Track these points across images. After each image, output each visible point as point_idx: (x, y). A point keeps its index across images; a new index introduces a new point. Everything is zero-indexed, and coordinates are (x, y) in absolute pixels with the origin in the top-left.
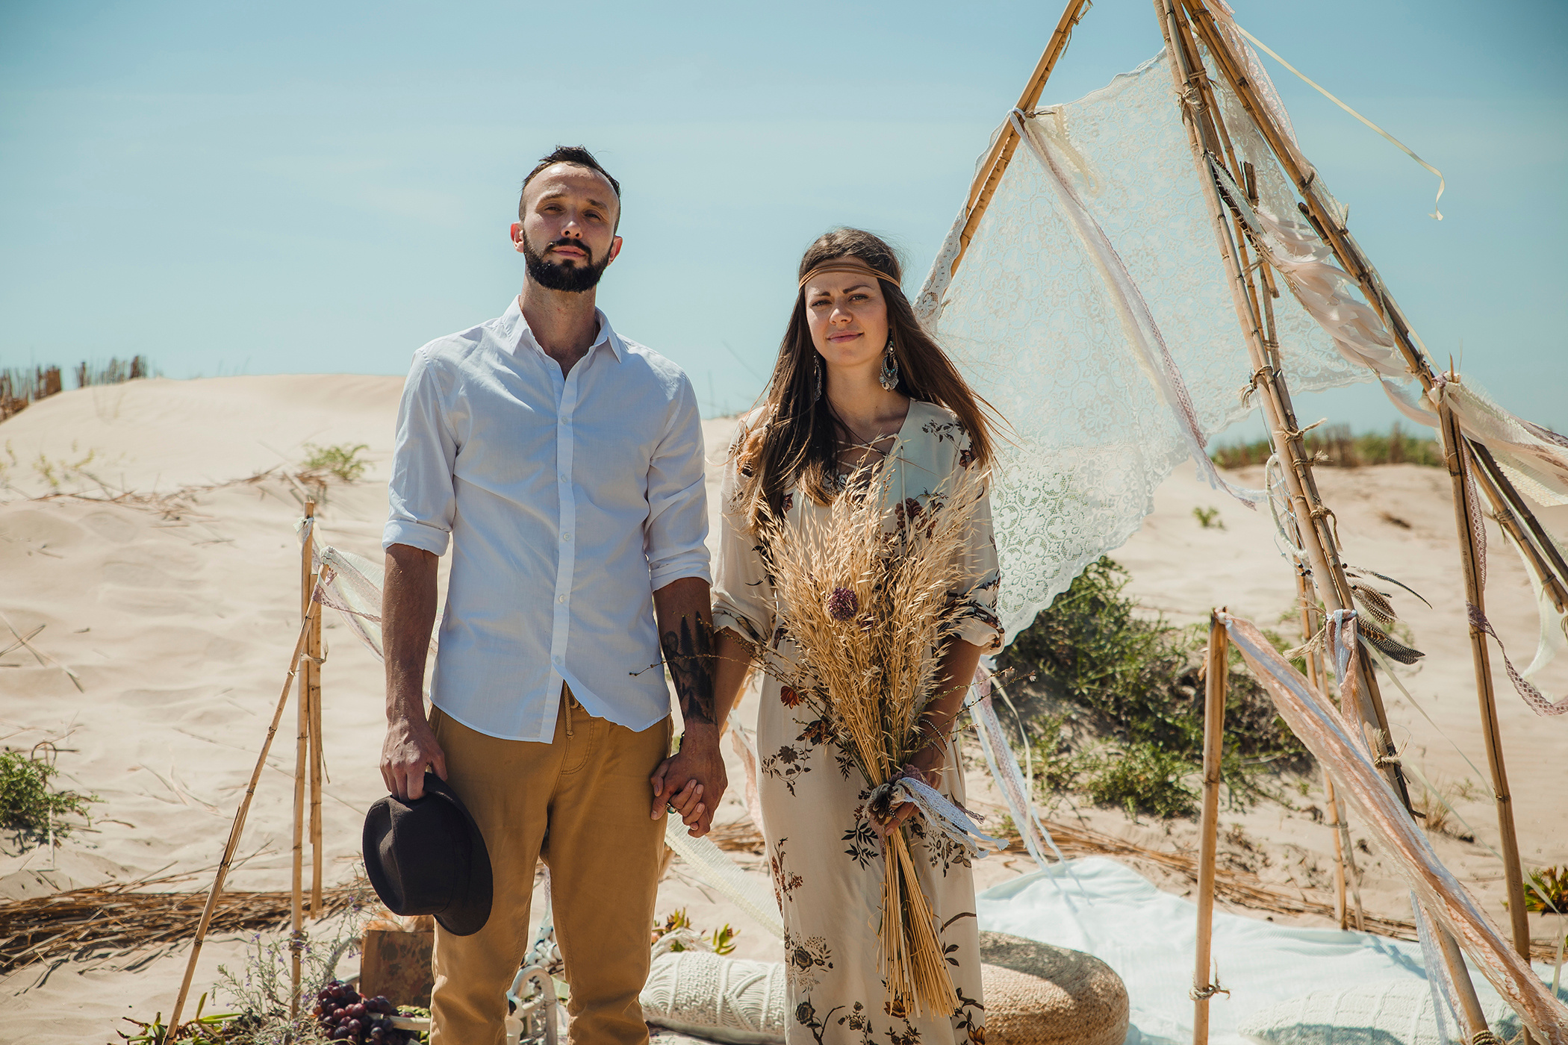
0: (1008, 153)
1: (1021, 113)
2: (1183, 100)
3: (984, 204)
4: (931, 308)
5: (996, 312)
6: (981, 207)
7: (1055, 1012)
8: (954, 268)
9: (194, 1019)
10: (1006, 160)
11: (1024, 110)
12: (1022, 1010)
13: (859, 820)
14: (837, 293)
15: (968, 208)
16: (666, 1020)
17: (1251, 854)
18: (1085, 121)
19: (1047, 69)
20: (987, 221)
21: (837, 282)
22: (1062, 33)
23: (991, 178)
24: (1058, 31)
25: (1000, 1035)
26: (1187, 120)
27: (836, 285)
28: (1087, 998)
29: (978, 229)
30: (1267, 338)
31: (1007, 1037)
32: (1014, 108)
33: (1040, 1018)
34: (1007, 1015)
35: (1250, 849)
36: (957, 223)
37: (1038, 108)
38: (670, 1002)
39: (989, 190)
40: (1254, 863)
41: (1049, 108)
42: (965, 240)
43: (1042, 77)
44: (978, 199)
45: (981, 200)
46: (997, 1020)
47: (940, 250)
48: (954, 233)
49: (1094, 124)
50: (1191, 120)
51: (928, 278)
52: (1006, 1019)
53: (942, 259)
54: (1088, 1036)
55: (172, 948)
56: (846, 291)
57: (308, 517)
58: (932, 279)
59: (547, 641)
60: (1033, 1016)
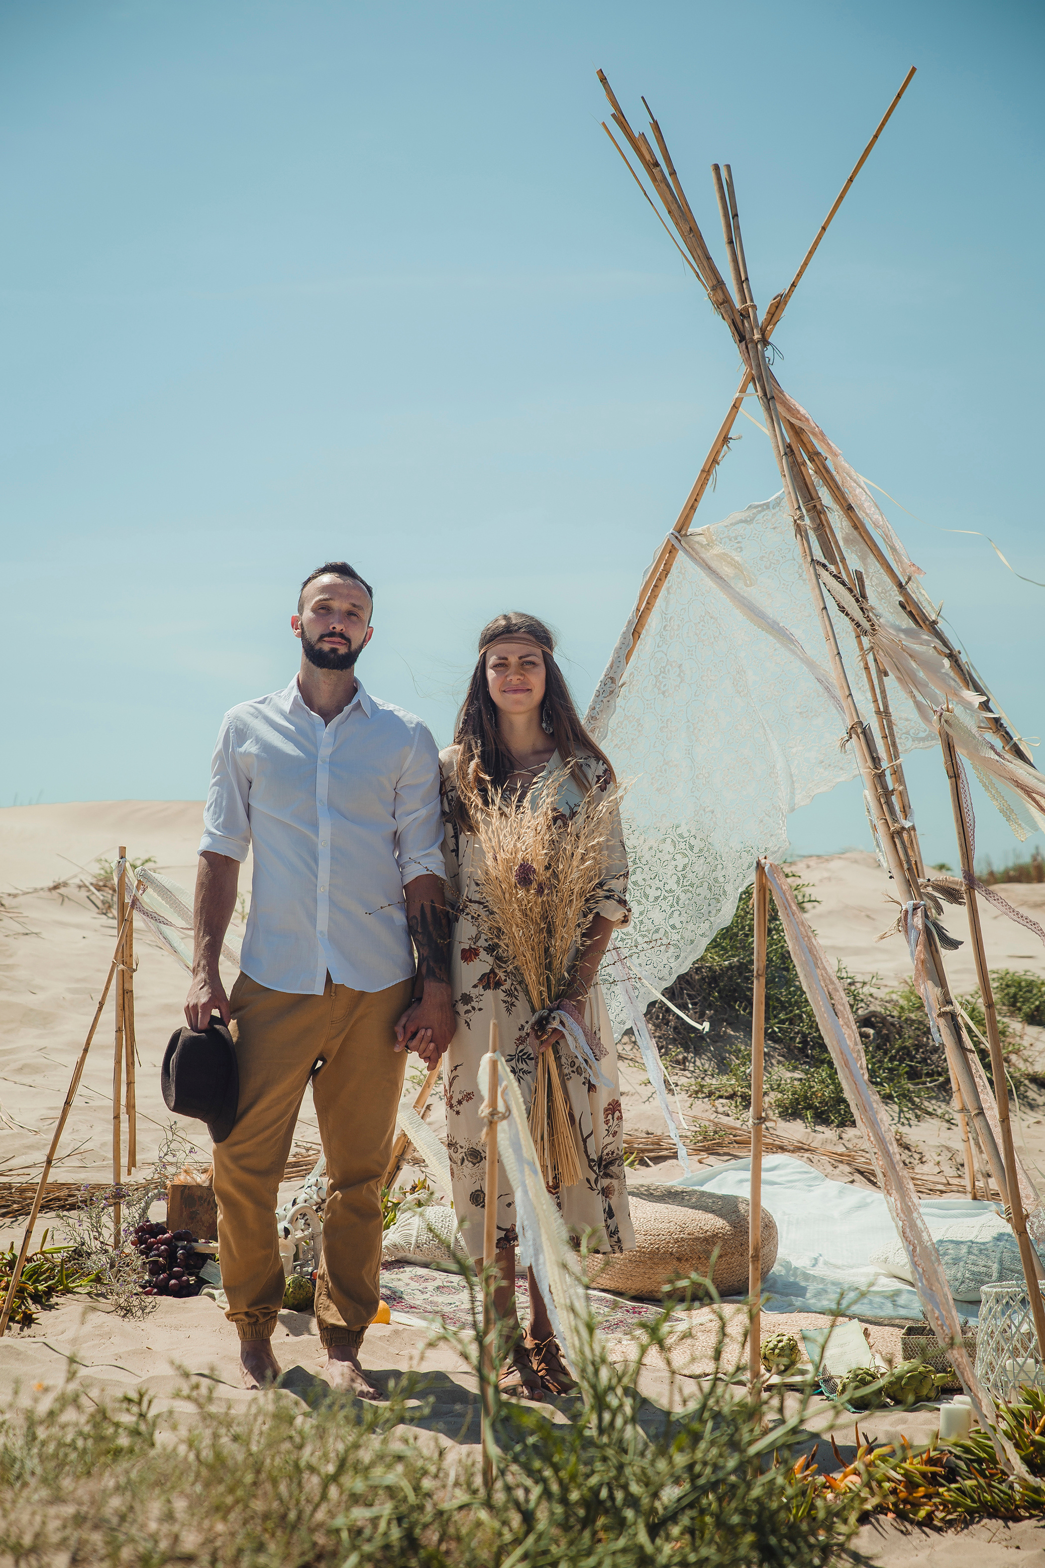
0: (668, 566)
1: (677, 535)
2: (795, 521)
3: (650, 606)
4: (611, 689)
5: (663, 693)
6: (648, 609)
7: (715, 1236)
8: (628, 657)
9: (39, 1250)
10: (666, 572)
11: (679, 532)
12: (689, 1234)
13: (518, 1046)
14: (513, 660)
15: (638, 610)
16: (410, 1256)
17: (910, 1154)
18: (730, 540)
19: (696, 500)
20: (654, 621)
21: (513, 651)
22: (706, 473)
23: (655, 586)
24: (703, 471)
25: (671, 1254)
26: (798, 536)
27: (513, 653)
28: (741, 1226)
29: (647, 627)
30: (882, 710)
31: (677, 1255)
32: (671, 531)
33: (704, 1240)
34: (677, 1239)
35: (909, 1150)
36: (629, 622)
37: (690, 530)
38: (413, 1242)
39: (654, 596)
40: (912, 1160)
41: (699, 530)
42: (636, 635)
43: (692, 506)
44: (645, 602)
45: (648, 603)
46: (669, 1242)
47: (616, 643)
48: (627, 630)
49: (738, 542)
50: (801, 536)
51: (608, 665)
52: (677, 1241)
53: (618, 650)
54: (742, 1255)
55: (12, 1222)
56: (520, 658)
57: (122, 858)
58: (611, 667)
59: (312, 920)
60: (698, 1239)
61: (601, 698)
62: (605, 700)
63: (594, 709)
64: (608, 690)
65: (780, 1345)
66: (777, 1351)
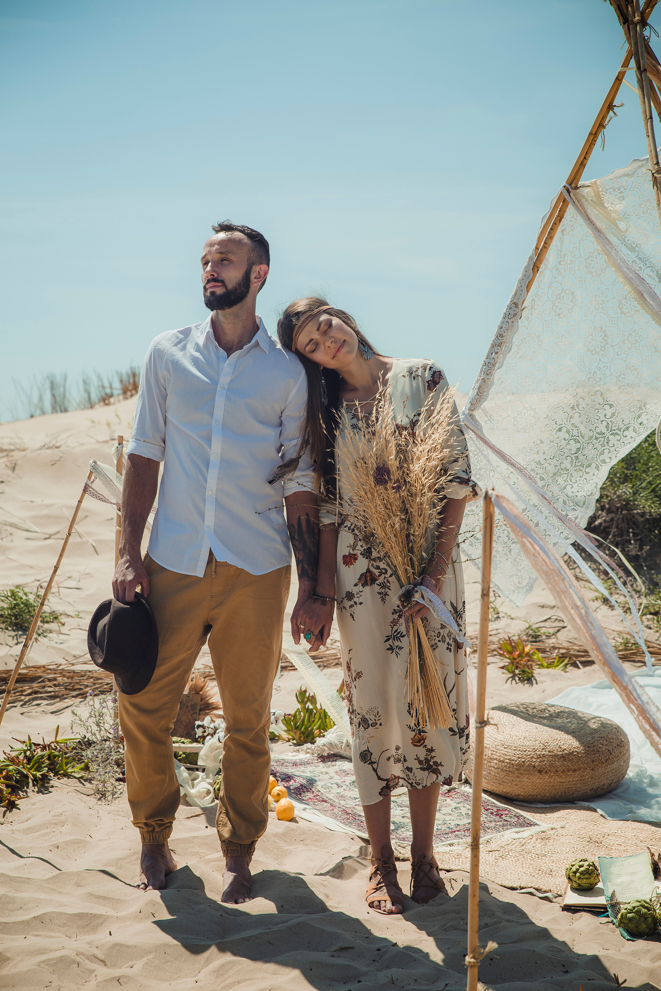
0: (562, 213)
1: (568, 186)
2: (653, 174)
3: (547, 246)
4: (515, 312)
5: (559, 315)
6: (545, 248)
7: (571, 754)
8: (528, 287)
9: (54, 740)
10: (560, 217)
11: (570, 185)
12: (549, 752)
13: (392, 628)
15: (537, 248)
16: (342, 752)
18: (614, 190)
19: (585, 158)
20: (551, 256)
22: (593, 136)
23: (551, 229)
24: (591, 134)
25: (534, 767)
26: (655, 187)
28: (594, 746)
29: (545, 262)
31: (539, 768)
32: (564, 184)
33: (561, 758)
34: (539, 755)
36: (530, 258)
37: (581, 183)
38: (345, 742)
39: (550, 237)
41: (587, 183)
42: (536, 269)
43: (582, 163)
44: (543, 243)
45: (545, 243)
46: (533, 757)
47: (520, 275)
48: (528, 265)
49: (621, 193)
50: (657, 187)
51: (513, 293)
52: (539, 757)
53: (521, 281)
54: (593, 770)
55: (81, 702)
57: (119, 444)
58: (515, 294)
59: (202, 516)
60: (556, 756)
61: (507, 319)
62: (510, 321)
63: (501, 328)
64: (512, 313)
65: (582, 869)
66: (578, 874)
